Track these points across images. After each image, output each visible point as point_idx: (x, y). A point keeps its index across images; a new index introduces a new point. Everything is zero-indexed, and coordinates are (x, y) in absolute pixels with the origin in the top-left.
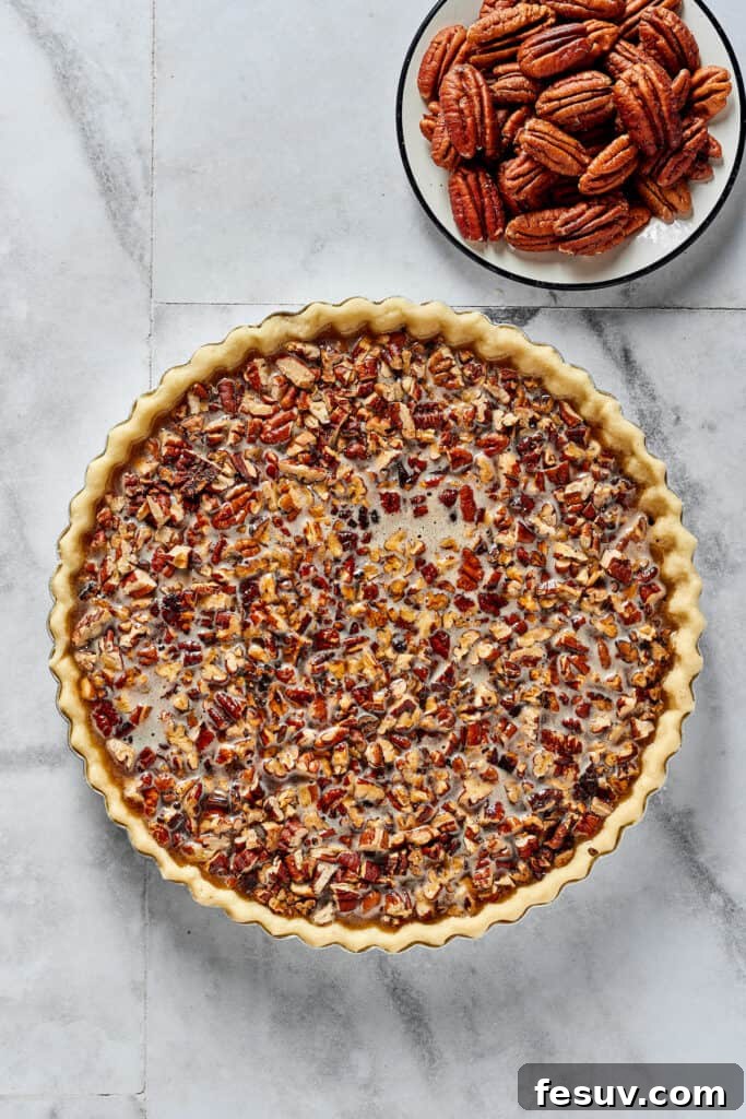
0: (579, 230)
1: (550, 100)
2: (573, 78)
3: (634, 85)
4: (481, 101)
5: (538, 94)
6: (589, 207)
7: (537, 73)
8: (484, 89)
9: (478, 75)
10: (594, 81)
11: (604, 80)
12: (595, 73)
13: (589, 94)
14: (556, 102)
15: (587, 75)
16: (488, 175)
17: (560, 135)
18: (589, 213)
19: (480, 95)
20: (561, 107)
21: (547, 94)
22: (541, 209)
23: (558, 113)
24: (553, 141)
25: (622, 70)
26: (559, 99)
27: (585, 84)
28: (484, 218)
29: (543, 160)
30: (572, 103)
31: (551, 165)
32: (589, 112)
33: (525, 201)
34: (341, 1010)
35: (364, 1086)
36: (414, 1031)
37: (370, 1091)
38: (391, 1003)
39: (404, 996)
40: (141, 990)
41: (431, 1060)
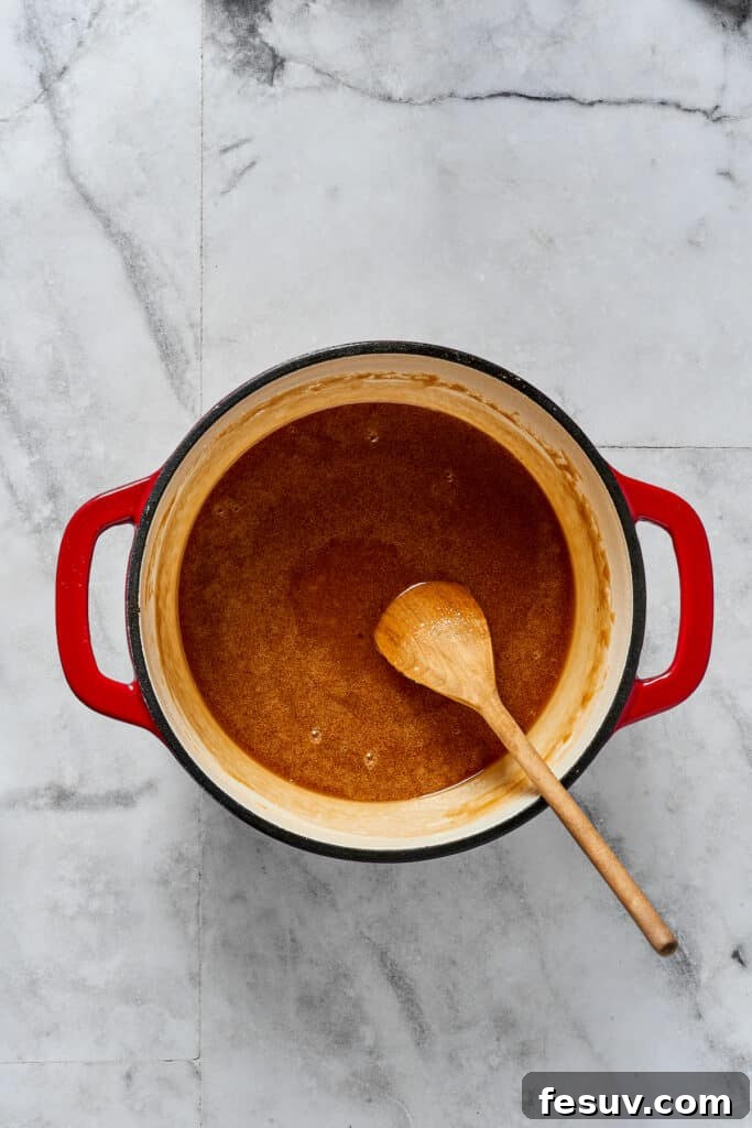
34: (351, 993)
35: (371, 1053)
36: (408, 1009)
37: (375, 1056)
38: (390, 987)
39: (401, 983)
40: (196, 980)
41: (421, 1033)
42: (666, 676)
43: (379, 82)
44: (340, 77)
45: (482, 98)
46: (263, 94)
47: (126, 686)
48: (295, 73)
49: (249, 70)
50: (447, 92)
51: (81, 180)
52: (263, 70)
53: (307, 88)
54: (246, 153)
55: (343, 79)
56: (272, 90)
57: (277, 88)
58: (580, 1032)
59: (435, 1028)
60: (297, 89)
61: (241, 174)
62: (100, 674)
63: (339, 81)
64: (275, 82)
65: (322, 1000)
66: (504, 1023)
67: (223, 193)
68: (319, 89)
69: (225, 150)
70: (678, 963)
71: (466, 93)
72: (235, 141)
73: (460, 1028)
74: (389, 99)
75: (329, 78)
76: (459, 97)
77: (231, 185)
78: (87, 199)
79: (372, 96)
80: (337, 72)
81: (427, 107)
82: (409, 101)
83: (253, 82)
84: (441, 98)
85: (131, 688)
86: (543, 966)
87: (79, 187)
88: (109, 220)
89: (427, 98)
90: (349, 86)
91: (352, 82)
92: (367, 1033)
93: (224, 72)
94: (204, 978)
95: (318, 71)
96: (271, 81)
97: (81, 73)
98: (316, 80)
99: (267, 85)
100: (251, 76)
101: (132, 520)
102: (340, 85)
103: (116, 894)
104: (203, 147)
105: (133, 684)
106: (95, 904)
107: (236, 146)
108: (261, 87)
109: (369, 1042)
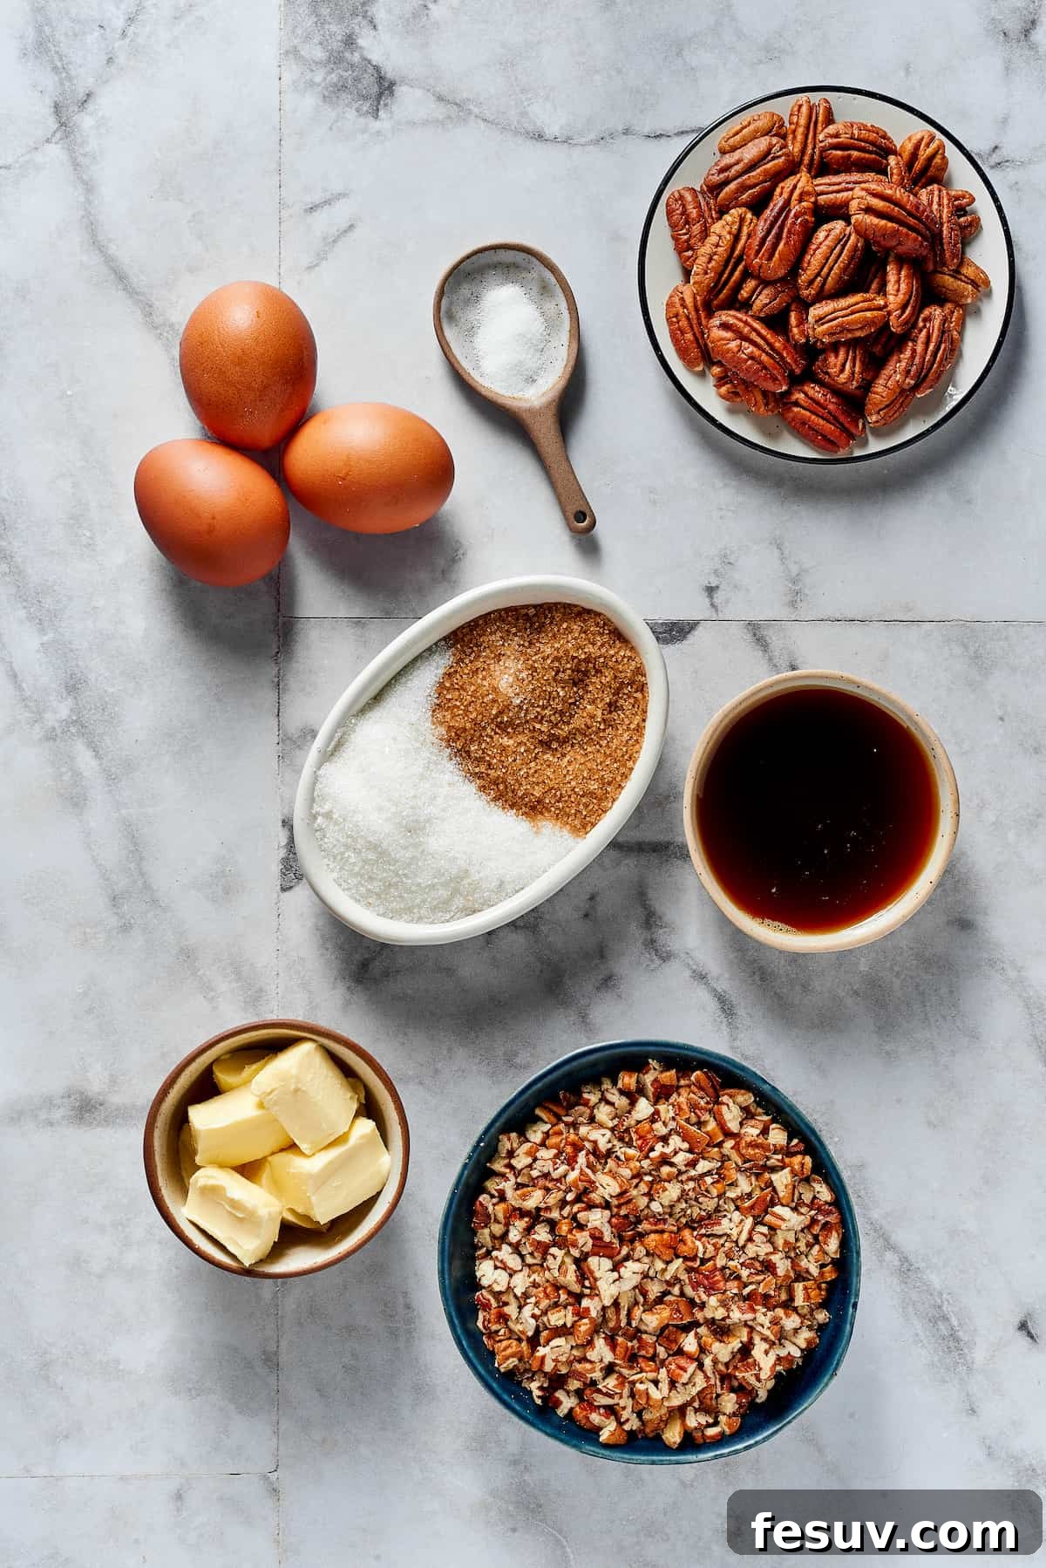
0: (922, 368)
2: (814, 247)
3: (869, 210)
4: (759, 334)
6: (914, 341)
7: (781, 272)
8: (750, 321)
9: (732, 313)
10: (832, 235)
11: (838, 226)
12: (825, 227)
13: (839, 247)
14: (819, 278)
15: (820, 234)
16: (812, 385)
17: (843, 303)
18: (919, 348)
19: (753, 330)
20: (825, 280)
22: (876, 375)
23: (827, 287)
24: (844, 312)
25: (846, 204)
27: (829, 242)
28: (841, 424)
29: (849, 335)
30: (831, 269)
31: (859, 334)
32: (849, 263)
33: (862, 379)
40: (273, 1360)
43: (525, 115)
44: (472, 108)
45: (669, 136)
46: (362, 131)
48: (408, 101)
49: (345, 97)
50: (620, 128)
51: (112, 250)
52: (364, 98)
53: (425, 123)
54: (339, 214)
55: (475, 110)
56: (376, 125)
57: (383, 123)
58: (807, 1434)
60: (412, 124)
61: (335, 242)
63: (469, 113)
64: (381, 114)
67: (310, 268)
68: (442, 123)
69: (311, 209)
70: (943, 1338)
71: (646, 130)
72: (326, 195)
74: (540, 137)
75: (456, 108)
76: (636, 134)
77: (320, 258)
78: (121, 277)
79: (517, 133)
80: (466, 100)
81: (591, 148)
82: (567, 140)
83: (351, 113)
84: (612, 135)
87: (109, 260)
88: (150, 306)
89: (592, 136)
90: (484, 120)
91: (487, 116)
93: (310, 100)
94: (284, 1358)
95: (440, 98)
96: (375, 113)
97: (111, 101)
98: (438, 111)
99: (369, 118)
100: (349, 104)
102: (472, 119)
104: (282, 205)
107: (327, 203)
108: (361, 120)
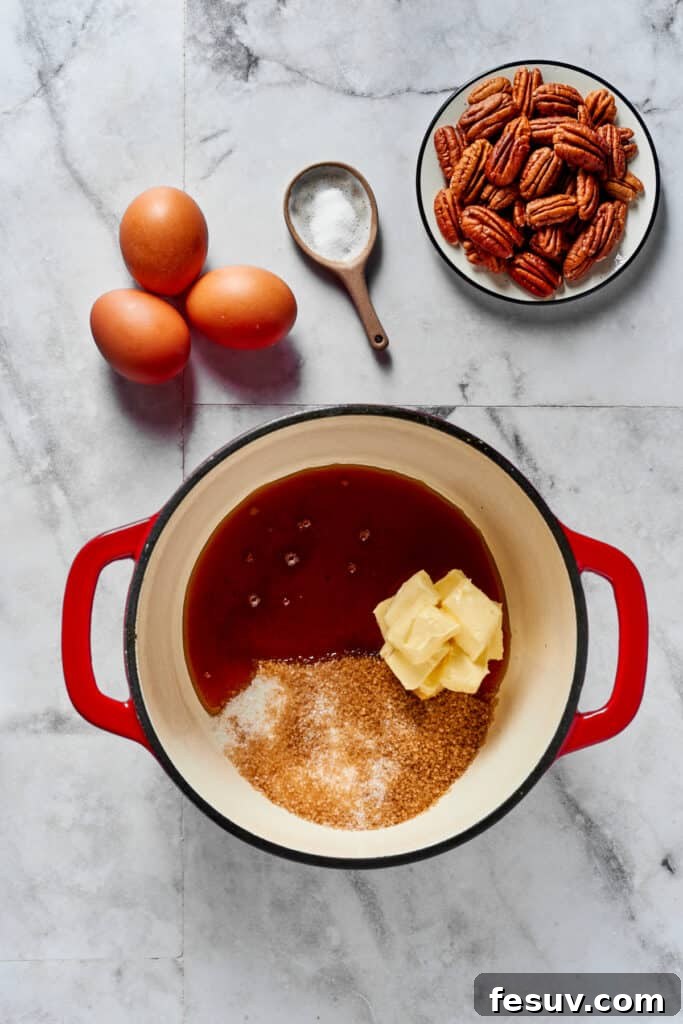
0: (599, 243)
1: (527, 188)
2: (529, 164)
3: (565, 140)
5: (519, 191)
6: (595, 226)
7: (509, 181)
8: (489, 212)
9: (477, 207)
10: (542, 157)
11: (546, 151)
12: (537, 151)
13: (546, 165)
14: (533, 185)
15: (534, 157)
16: (529, 254)
17: (549, 200)
18: (598, 230)
19: (491, 218)
20: (537, 186)
21: (523, 185)
22: (571, 247)
23: (539, 190)
24: (550, 206)
25: (551, 137)
26: (533, 182)
27: (540, 161)
28: (548, 279)
29: (553, 222)
30: (541, 179)
32: (552, 175)
33: (562, 250)
34: (319, 898)
35: (336, 951)
36: (370, 912)
37: (340, 954)
38: (354, 893)
39: (363, 888)
40: (179, 886)
41: (382, 932)
42: (602, 711)
43: (342, 78)
44: (309, 75)
45: (436, 93)
46: (238, 89)
47: (122, 704)
48: (267, 70)
49: (227, 68)
50: (405, 87)
51: (76, 166)
52: (239, 68)
53: (278, 84)
54: (222, 143)
55: (311, 76)
56: (246, 86)
57: (252, 84)
58: (524, 932)
59: (394, 928)
60: (270, 85)
61: (220, 161)
62: (99, 693)
63: (307, 77)
64: (250, 78)
65: (293, 904)
66: (457, 924)
67: (204, 178)
68: (289, 84)
69: (206, 140)
70: (613, 870)
71: (421, 89)
72: (215, 131)
73: (417, 929)
74: (353, 93)
75: (298, 75)
76: (414, 91)
77: (210, 172)
78: (81, 184)
79: (337, 91)
80: (305, 69)
81: (386, 100)
82: (370, 95)
83: (230, 78)
84: (399, 92)
85: (126, 705)
86: (492, 874)
87: (74, 173)
88: (100, 203)
89: (386, 93)
90: (317, 82)
91: (319, 80)
92: (334, 933)
93: (204, 70)
94: (187, 884)
95: (288, 68)
96: (246, 78)
97: (75, 70)
98: (287, 76)
99: (242, 81)
100: (229, 72)
101: (132, 557)
102: (308, 81)
103: (107, 808)
104: (186, 137)
105: (129, 702)
106: (88, 818)
107: (215, 136)
108: (237, 83)
109: (335, 942)
